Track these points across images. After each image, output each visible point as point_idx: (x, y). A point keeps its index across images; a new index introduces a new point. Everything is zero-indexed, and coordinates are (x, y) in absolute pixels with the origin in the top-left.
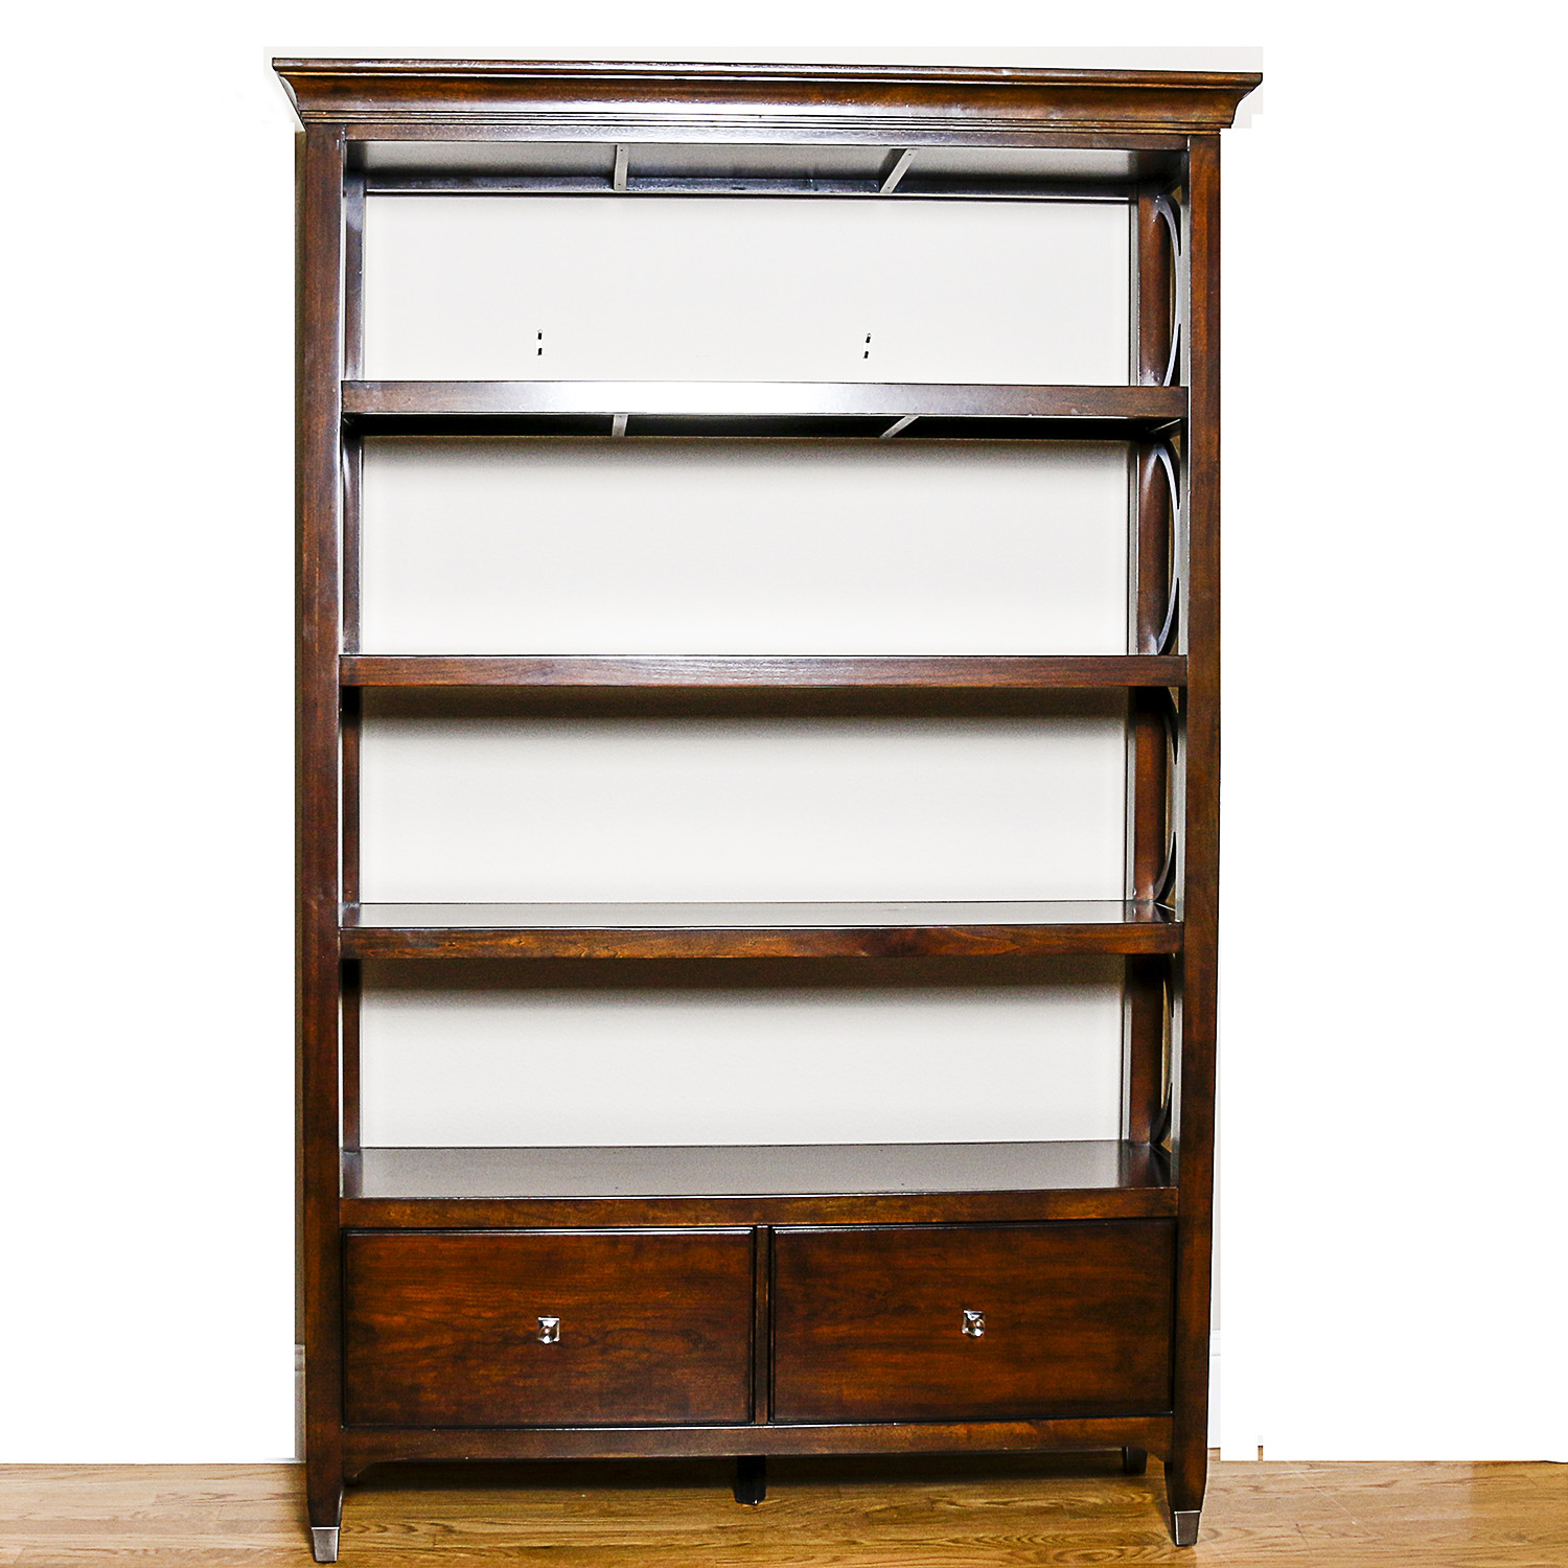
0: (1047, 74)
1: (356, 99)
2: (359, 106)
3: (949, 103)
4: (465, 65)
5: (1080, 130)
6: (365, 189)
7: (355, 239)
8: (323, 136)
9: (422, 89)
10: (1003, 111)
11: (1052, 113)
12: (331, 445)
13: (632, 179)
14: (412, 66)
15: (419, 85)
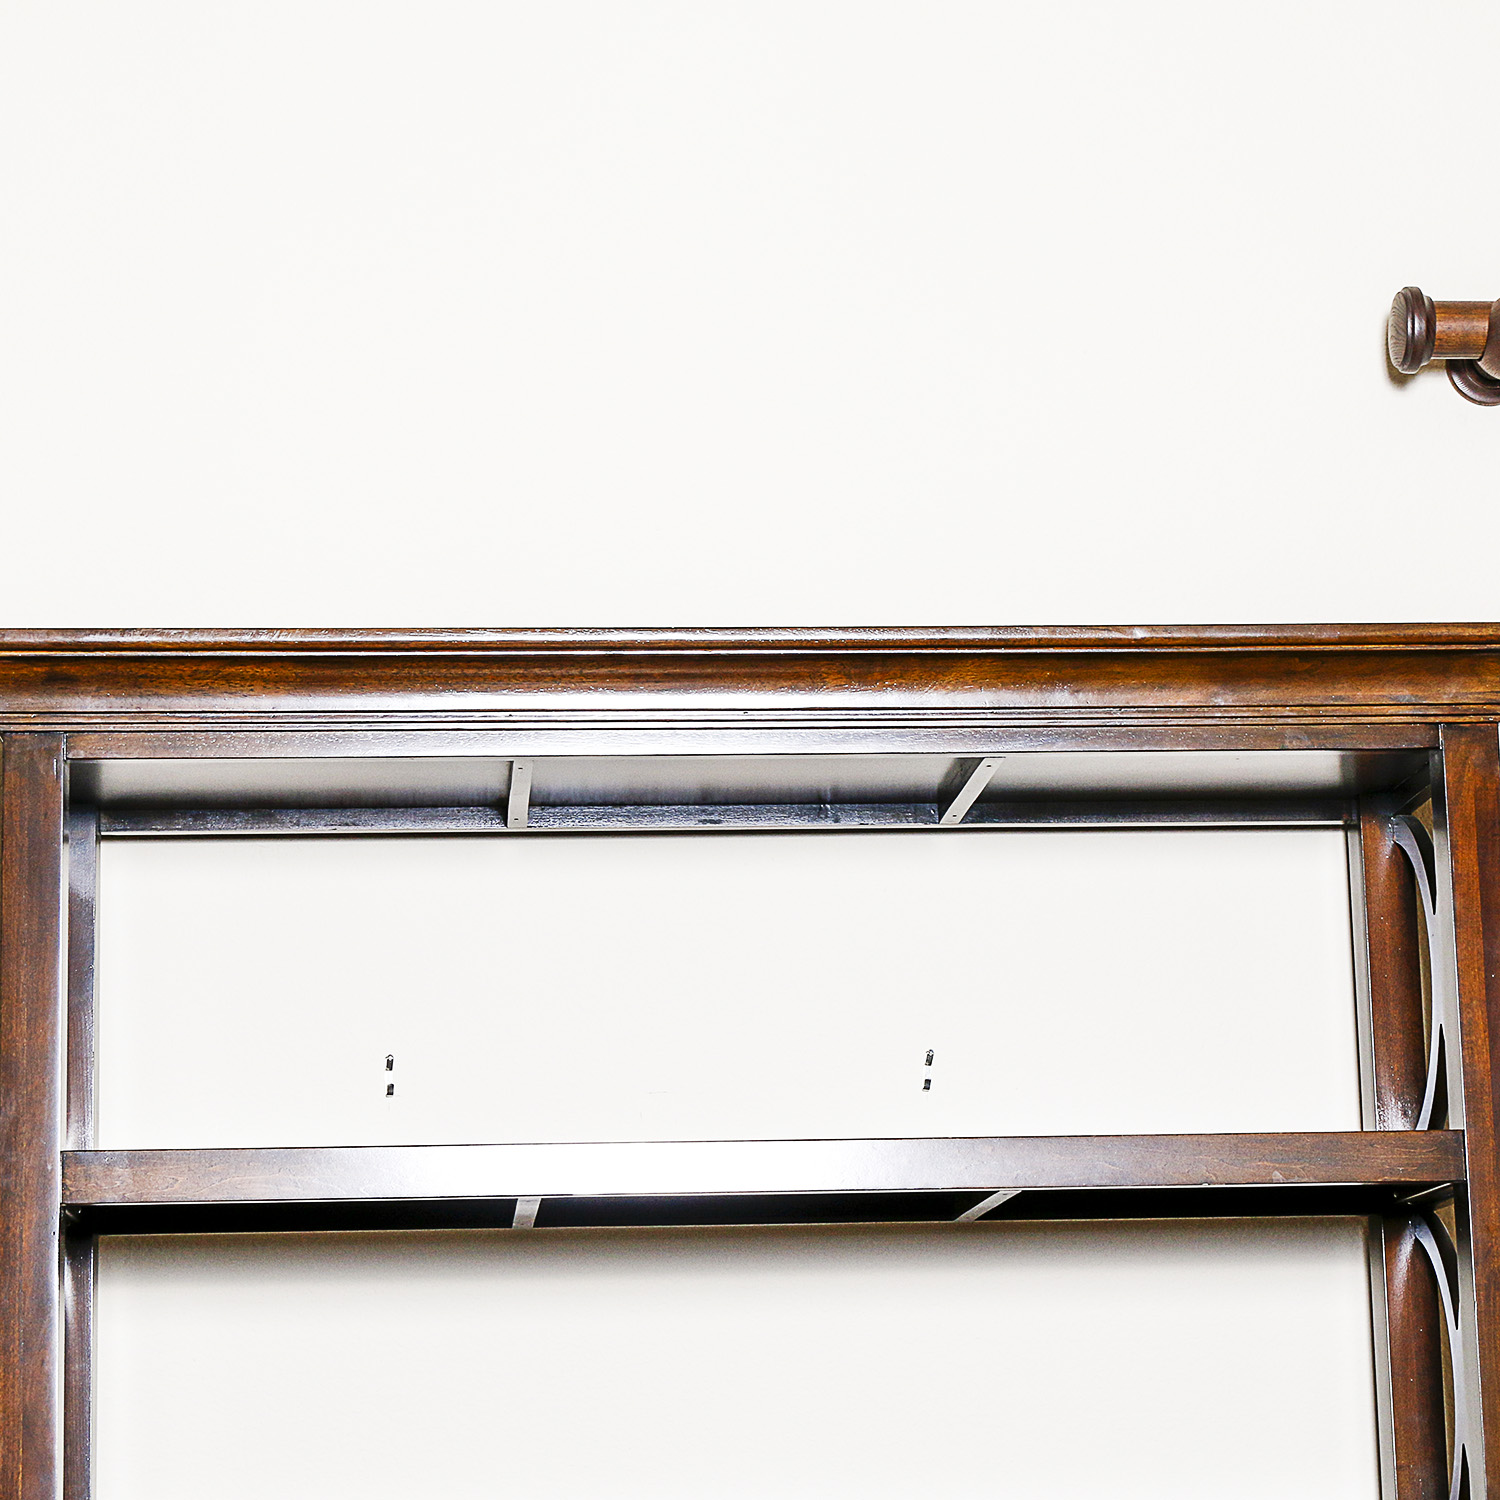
0: (1207, 634)
1: (85, 693)
2: (89, 703)
3: (1051, 683)
4: (264, 638)
5: (1264, 721)
6: (99, 830)
7: (83, 913)
8: (31, 753)
9: (194, 676)
10: (1136, 694)
11: (1216, 695)
12: (44, 1257)
13: (537, 809)
14: (177, 640)
15: (187, 670)
